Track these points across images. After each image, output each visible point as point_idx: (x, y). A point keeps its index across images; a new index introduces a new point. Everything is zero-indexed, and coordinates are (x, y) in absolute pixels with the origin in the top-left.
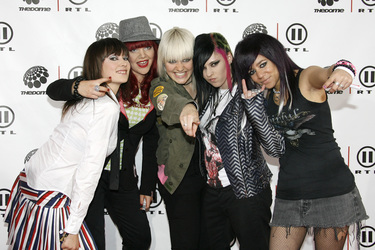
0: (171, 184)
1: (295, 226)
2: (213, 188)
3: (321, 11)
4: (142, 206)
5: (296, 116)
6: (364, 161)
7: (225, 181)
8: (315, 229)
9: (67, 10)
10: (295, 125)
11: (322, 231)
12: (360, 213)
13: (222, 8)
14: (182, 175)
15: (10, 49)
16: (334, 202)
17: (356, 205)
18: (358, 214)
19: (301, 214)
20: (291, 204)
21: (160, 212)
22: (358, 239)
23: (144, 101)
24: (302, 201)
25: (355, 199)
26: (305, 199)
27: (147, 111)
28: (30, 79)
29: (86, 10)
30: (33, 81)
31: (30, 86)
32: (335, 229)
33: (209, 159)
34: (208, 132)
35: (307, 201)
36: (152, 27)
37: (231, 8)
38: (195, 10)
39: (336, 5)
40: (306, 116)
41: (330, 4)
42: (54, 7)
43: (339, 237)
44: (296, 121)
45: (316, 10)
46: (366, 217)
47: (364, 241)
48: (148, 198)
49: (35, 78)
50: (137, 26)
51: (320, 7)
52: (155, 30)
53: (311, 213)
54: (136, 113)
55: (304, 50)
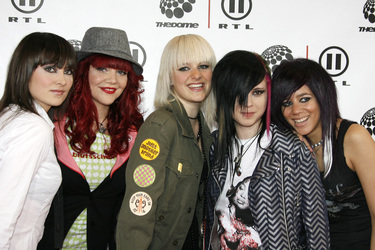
3: (369, 30)
5: (339, 193)
13: (230, 23)
29: (38, 21)
36: (132, 47)
37: (242, 23)
38: (192, 25)
52: (136, 51)
54: (96, 168)
55: (344, 83)
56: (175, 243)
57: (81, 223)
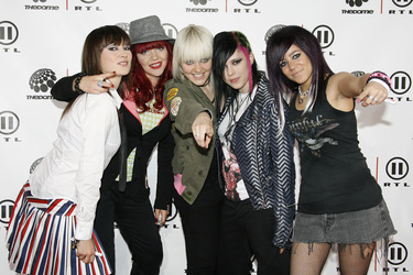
0: (190, 193)
1: (318, 242)
2: (230, 200)
3: (349, 12)
4: (157, 220)
5: (318, 123)
6: (394, 173)
7: (243, 194)
8: (339, 245)
9: (76, 8)
10: (316, 133)
11: (347, 247)
12: (387, 228)
13: (243, 8)
14: (201, 182)
15: (15, 50)
16: (361, 216)
17: (384, 219)
18: (386, 229)
19: (325, 230)
20: (314, 219)
21: (175, 226)
22: (386, 255)
23: (158, 106)
24: (325, 216)
25: (383, 213)
26: (328, 213)
27: (161, 117)
28: (37, 83)
29: (97, 9)
30: (39, 85)
31: (37, 90)
32: (361, 245)
33: (227, 169)
34: (227, 140)
35: (331, 216)
37: (252, 8)
38: (214, 10)
39: (364, 6)
40: (329, 124)
41: (359, 4)
42: (62, 6)
43: (365, 253)
44: (318, 128)
45: (344, 11)
46: (394, 232)
47: (392, 258)
48: (164, 212)
49: (41, 82)
50: (146, 26)
51: (348, 7)
52: (171, 31)
53: (335, 228)
54: (150, 119)
55: (331, 53)
56: (200, 173)
57: (133, 155)
